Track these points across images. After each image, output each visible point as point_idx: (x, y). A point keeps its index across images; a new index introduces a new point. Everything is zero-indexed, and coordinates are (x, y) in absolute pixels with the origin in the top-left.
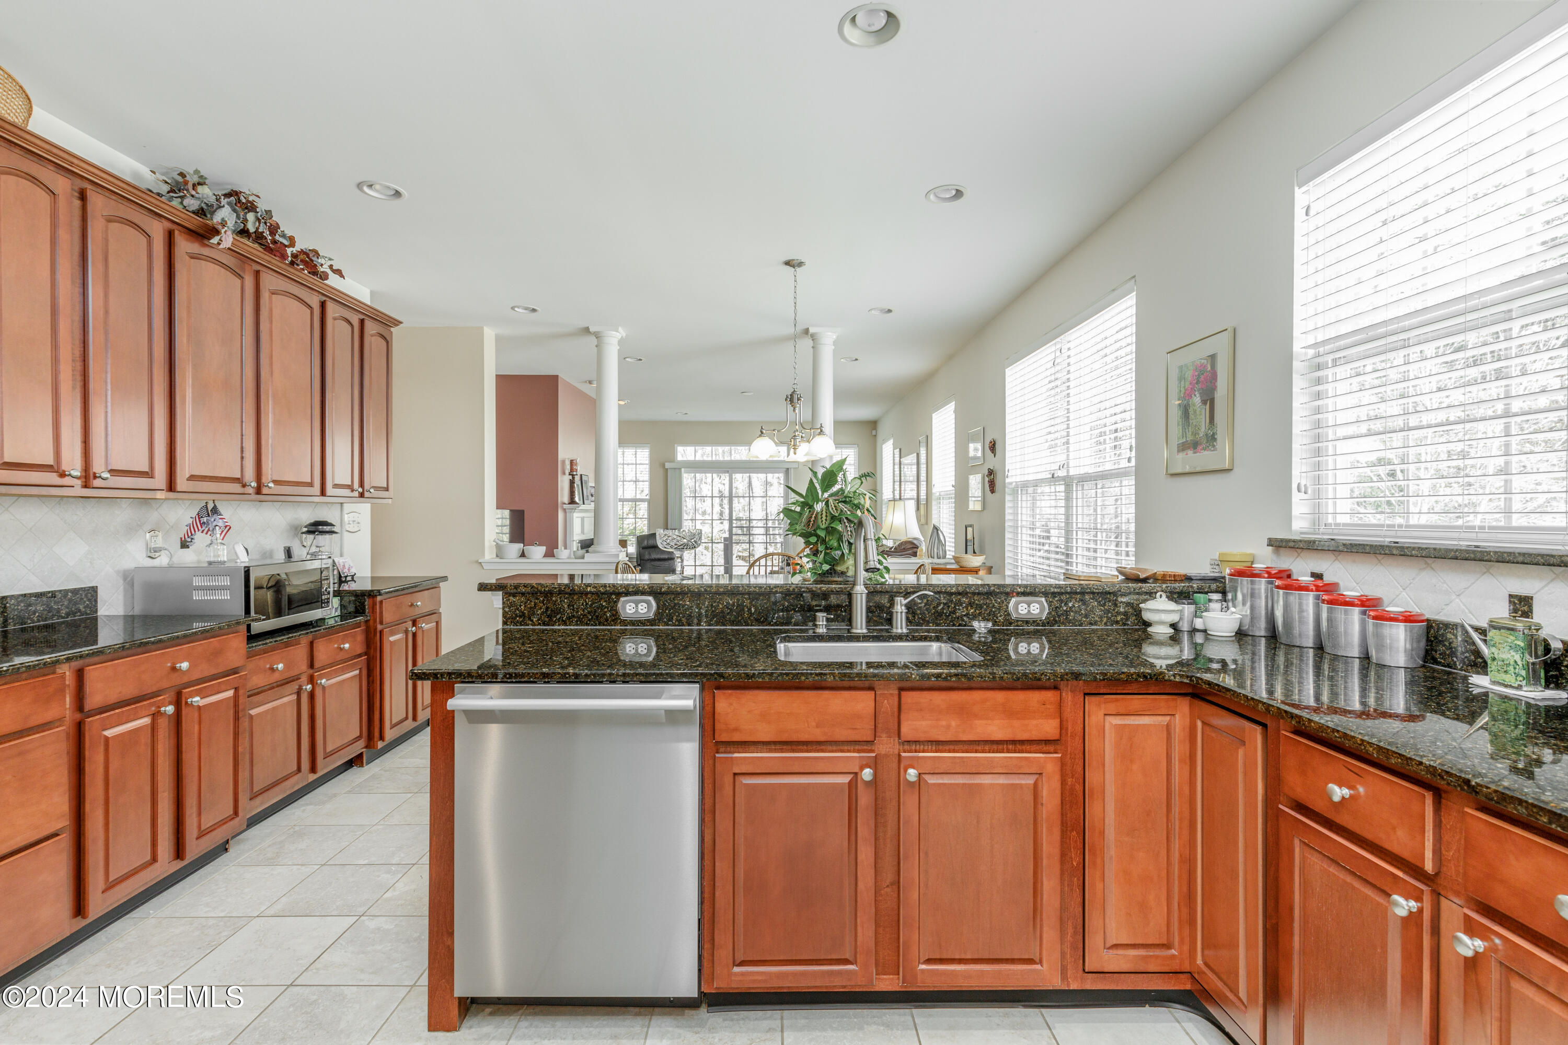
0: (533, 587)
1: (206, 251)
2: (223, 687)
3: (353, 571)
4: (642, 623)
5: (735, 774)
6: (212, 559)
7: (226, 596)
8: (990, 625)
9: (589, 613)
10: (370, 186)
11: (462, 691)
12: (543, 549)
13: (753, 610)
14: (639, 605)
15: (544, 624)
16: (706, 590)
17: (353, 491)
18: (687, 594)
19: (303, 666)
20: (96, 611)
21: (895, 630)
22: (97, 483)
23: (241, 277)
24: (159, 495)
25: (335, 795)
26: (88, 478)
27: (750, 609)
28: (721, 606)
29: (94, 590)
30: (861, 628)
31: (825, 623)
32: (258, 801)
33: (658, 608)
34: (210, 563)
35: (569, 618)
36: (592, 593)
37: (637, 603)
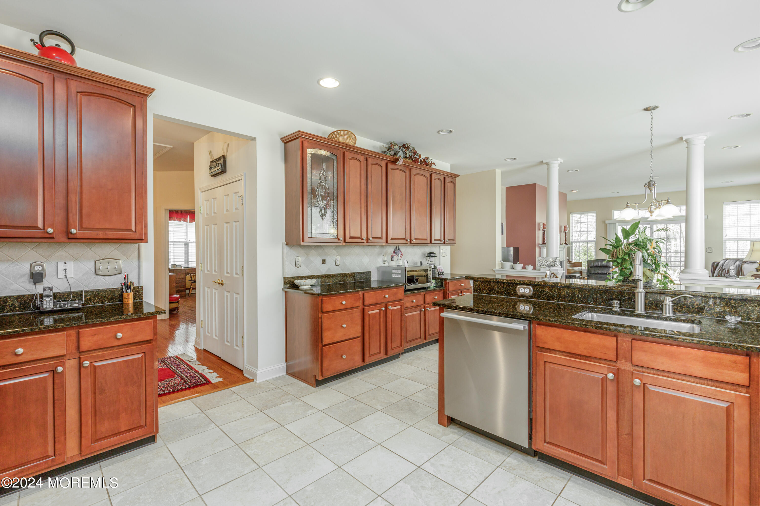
0: (483, 279)
1: (396, 167)
2: (397, 305)
3: (443, 271)
4: (527, 297)
5: (545, 362)
6: (398, 265)
7: (400, 276)
8: (739, 319)
9: (505, 291)
10: (442, 131)
11: (447, 311)
12: (521, 265)
13: (580, 296)
14: (525, 290)
15: (488, 294)
16: (555, 285)
17: (441, 241)
18: (546, 286)
19: (422, 302)
20: (371, 279)
21: (664, 314)
22: (369, 241)
23: (405, 172)
24: (384, 244)
25: (432, 350)
26: (367, 240)
27: (578, 296)
28: (563, 293)
29: (370, 272)
30: (641, 311)
31: (618, 306)
32: (408, 344)
33: (534, 291)
34: (398, 266)
35: (497, 292)
36: (506, 283)
37: (524, 288)
